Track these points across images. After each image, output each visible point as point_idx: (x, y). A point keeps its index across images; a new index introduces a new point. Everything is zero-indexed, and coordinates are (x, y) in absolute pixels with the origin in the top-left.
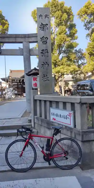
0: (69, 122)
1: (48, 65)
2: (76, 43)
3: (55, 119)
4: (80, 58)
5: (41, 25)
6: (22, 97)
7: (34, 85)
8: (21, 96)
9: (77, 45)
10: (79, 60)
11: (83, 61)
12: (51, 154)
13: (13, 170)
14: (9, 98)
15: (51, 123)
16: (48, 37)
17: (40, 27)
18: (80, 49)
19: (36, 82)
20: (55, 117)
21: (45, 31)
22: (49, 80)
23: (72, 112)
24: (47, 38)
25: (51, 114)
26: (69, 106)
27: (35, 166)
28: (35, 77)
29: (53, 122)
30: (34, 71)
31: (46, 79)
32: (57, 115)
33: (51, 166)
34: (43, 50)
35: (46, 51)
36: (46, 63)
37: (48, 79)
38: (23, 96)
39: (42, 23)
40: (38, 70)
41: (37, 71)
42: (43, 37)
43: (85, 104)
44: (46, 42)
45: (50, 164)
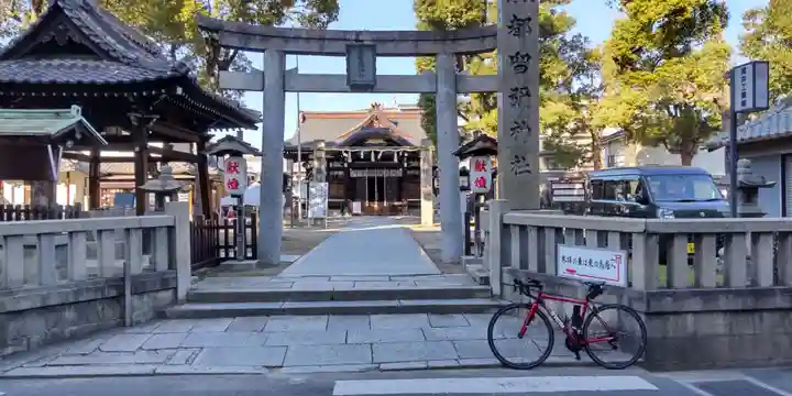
0: (614, 275)
1: (529, 129)
2: (568, 15)
3: (572, 271)
4: (579, 69)
5: (512, 22)
6: (347, 215)
7: (476, 182)
8: (343, 213)
9: (571, 23)
10: (574, 79)
11: (586, 81)
12: (582, 337)
13: (505, 365)
14: (316, 219)
15: (562, 281)
16: (530, 54)
17: (510, 27)
18: (580, 36)
19: (482, 173)
20: (573, 266)
21: (524, 35)
22: (529, 172)
23: (623, 254)
24: (527, 55)
25: (560, 259)
26: (614, 240)
27: (550, 359)
28: (481, 159)
29: (567, 279)
30: (480, 144)
31: (521, 170)
32: (580, 261)
33: (581, 361)
34: (516, 89)
35: (524, 91)
36: (524, 123)
37: (527, 168)
38: (350, 211)
39: (515, 16)
40: (492, 140)
41: (488, 145)
42: (518, 53)
43: (656, 234)
44: (526, 68)
45: (578, 358)
